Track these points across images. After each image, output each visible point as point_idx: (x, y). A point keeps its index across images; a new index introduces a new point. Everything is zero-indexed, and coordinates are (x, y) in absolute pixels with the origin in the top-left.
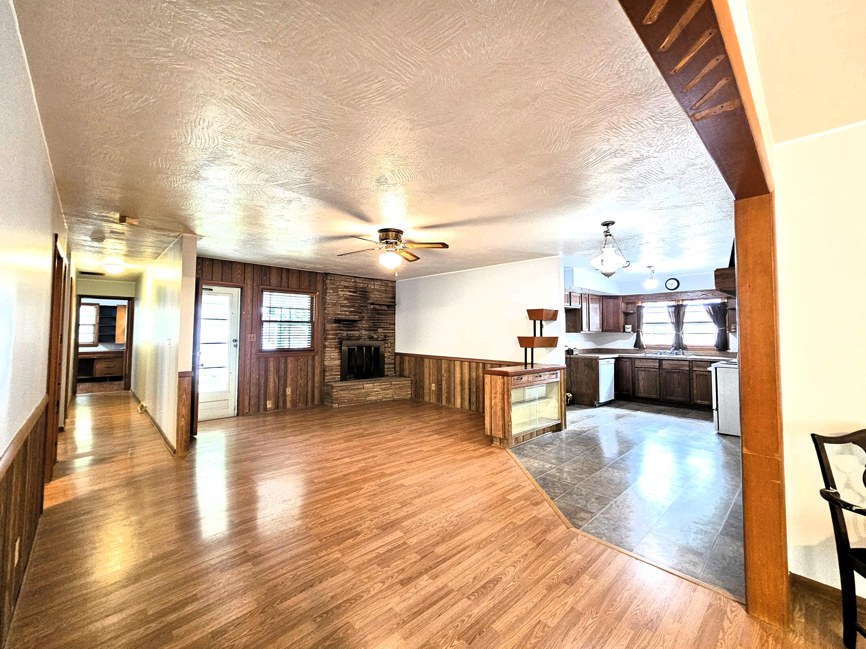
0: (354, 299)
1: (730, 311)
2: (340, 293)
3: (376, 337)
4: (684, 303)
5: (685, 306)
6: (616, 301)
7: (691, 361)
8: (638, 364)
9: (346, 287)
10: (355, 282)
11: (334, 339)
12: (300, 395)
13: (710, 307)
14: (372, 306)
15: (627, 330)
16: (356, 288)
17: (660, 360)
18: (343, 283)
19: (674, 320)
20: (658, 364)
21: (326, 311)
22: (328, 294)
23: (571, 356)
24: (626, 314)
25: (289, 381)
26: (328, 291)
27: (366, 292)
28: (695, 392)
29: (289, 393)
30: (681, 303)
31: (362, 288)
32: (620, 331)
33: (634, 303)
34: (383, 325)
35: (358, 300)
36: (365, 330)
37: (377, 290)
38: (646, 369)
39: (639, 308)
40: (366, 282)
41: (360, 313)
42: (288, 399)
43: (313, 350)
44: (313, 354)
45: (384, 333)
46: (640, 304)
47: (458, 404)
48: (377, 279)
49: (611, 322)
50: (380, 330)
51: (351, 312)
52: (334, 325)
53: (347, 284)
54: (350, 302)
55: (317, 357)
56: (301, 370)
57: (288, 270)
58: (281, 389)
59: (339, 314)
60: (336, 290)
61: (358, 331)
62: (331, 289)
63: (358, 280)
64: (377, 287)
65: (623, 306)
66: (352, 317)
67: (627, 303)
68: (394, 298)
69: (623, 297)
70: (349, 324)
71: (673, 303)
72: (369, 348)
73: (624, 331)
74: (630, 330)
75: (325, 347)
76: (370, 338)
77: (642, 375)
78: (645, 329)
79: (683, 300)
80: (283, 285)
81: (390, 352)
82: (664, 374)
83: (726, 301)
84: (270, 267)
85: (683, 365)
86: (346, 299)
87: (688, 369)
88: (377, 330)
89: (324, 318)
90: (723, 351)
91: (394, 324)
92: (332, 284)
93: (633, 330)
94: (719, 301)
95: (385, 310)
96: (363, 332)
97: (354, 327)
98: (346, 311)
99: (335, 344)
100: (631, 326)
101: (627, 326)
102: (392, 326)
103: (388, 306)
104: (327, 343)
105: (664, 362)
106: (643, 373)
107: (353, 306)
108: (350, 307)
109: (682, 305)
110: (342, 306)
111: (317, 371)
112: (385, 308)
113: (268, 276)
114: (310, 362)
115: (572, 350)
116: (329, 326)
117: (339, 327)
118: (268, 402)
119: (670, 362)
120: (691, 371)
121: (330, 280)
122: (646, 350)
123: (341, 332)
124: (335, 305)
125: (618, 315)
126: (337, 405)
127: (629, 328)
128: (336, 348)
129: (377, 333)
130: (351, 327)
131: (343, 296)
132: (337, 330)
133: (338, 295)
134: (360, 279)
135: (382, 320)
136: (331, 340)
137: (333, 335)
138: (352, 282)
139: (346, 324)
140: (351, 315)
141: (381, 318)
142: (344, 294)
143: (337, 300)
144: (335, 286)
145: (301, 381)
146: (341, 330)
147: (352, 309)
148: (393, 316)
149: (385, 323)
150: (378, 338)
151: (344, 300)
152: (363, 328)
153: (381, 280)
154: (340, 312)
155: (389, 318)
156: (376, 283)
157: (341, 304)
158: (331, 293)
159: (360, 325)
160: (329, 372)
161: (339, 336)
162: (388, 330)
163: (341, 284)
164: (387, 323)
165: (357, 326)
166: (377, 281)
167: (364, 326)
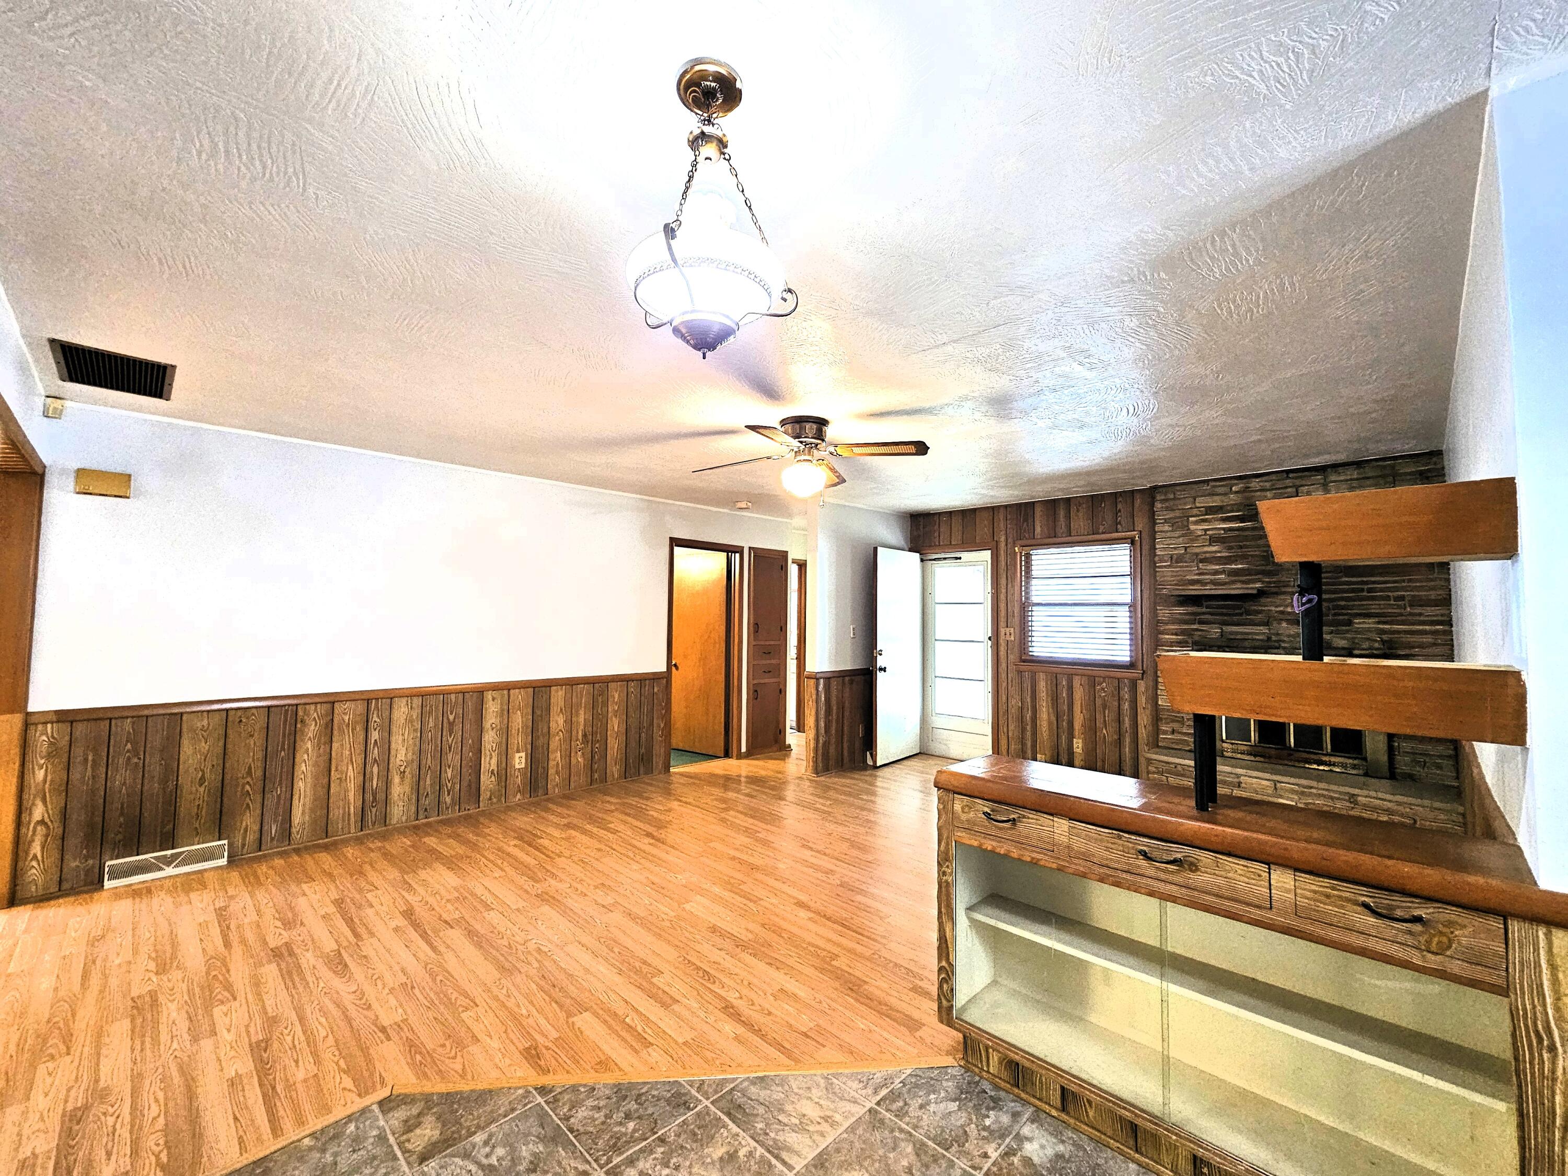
0: (1246, 538)
2: (1192, 527)
9: (1210, 510)
10: (1246, 489)
16: (1248, 505)
18: (1202, 502)
21: (1157, 578)
22: (1159, 536)
26: (1158, 528)
40: (1288, 482)
41: (1270, 573)
43: (1133, 667)
44: (1133, 677)
45: (1383, 632)
48: (1335, 467)
51: (1234, 573)
52: (1181, 610)
53: (1215, 502)
54: (1230, 548)
56: (1104, 707)
59: (1194, 582)
60: (1180, 524)
61: (1267, 624)
62: (1166, 521)
63: (1255, 483)
66: (1236, 589)
70: (1234, 608)
80: (1060, 532)
84: (1032, 504)
86: (1213, 540)
88: (1350, 623)
89: (1155, 594)
92: (1167, 509)
97: (1248, 613)
98: (1216, 572)
102: (1428, 610)
107: (1243, 558)
108: (1228, 560)
110: (1202, 561)
111: (1144, 719)
113: (1030, 521)
114: (1125, 694)
116: (1164, 613)
117: (1194, 614)
121: (1162, 501)
123: (1204, 627)
124: (1178, 559)
129: (1347, 632)
130: (1241, 614)
131: (1205, 534)
132: (1186, 623)
133: (1188, 533)
134: (1264, 478)
135: (1370, 590)
136: (1172, 646)
137: (1176, 634)
138: (1236, 492)
139: (1219, 607)
140: (1234, 582)
141: (1367, 583)
142: (1206, 530)
143: (1186, 548)
144: (1177, 513)
145: (1104, 731)
146: (1201, 622)
147: (1240, 566)
148: (1435, 575)
149: (1388, 598)
150: (1354, 649)
151: (1210, 545)
152: (1281, 616)
153: (1358, 464)
154: (1196, 577)
155: (1410, 581)
156: (1333, 478)
157: (1197, 554)
158: (1167, 532)
159: (1273, 608)
160: (1168, 723)
161: (1196, 638)
162: (1403, 623)
163: (1198, 505)
164: (1402, 598)
165: (1260, 612)
166: (1340, 469)
167: (1288, 610)
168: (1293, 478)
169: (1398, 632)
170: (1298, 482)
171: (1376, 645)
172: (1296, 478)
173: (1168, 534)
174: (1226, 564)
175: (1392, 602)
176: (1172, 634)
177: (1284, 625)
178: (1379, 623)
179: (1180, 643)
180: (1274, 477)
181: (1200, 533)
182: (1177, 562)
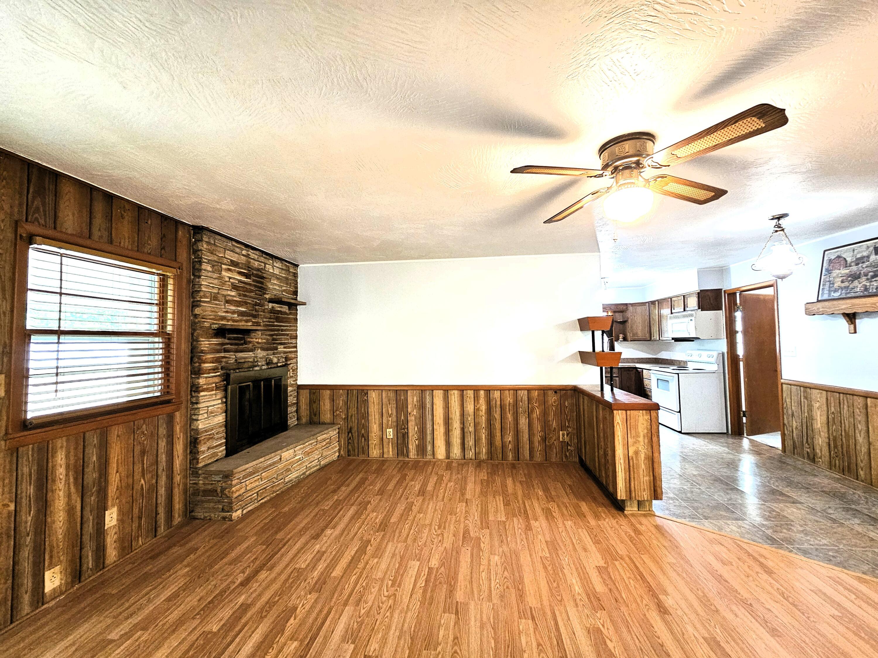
0: (246, 290)
2: (224, 273)
3: (275, 360)
9: (234, 263)
10: (247, 256)
11: (215, 370)
12: (140, 518)
14: (271, 305)
16: (248, 267)
18: (230, 255)
21: (197, 311)
22: (204, 273)
25: (112, 490)
26: (205, 266)
27: (263, 278)
29: (114, 522)
31: (258, 270)
34: (283, 339)
35: (251, 291)
36: (263, 349)
37: (276, 276)
40: (262, 259)
41: (255, 316)
42: (111, 540)
43: (168, 402)
44: (168, 409)
45: (285, 352)
47: (441, 453)
48: (276, 258)
50: (281, 348)
51: (241, 314)
52: (215, 341)
53: (235, 258)
54: (240, 295)
55: (177, 414)
56: (143, 453)
57: (109, 197)
58: (90, 518)
59: (223, 318)
60: (217, 266)
61: (251, 350)
62: (209, 262)
63: (251, 252)
64: (277, 271)
66: (243, 325)
68: (296, 292)
70: (238, 339)
72: (267, 380)
75: (195, 389)
76: (268, 364)
80: (96, 234)
81: (292, 385)
84: (56, 176)
86: (234, 287)
88: (276, 349)
89: (194, 326)
91: (296, 337)
92: (210, 252)
95: (285, 313)
96: (260, 353)
97: (246, 343)
98: (233, 312)
99: (217, 380)
102: (293, 341)
103: (290, 306)
104: (202, 381)
107: (244, 304)
108: (239, 304)
110: (227, 302)
111: (179, 448)
112: (286, 309)
113: (50, 199)
114: (163, 431)
117: (223, 344)
118: (48, 575)
121: (208, 243)
123: (227, 355)
124: (215, 297)
126: (239, 512)
128: (217, 388)
129: (276, 353)
130: (242, 344)
131: (229, 281)
132: (219, 351)
133: (220, 278)
134: (255, 252)
135: (282, 330)
136: (209, 373)
137: (213, 363)
138: (243, 255)
139: (235, 339)
140: (241, 321)
141: (281, 326)
142: (230, 278)
143: (219, 289)
144: (215, 258)
145: (143, 482)
146: (226, 351)
147: (243, 309)
148: (295, 324)
149: (286, 335)
150: (278, 363)
151: (231, 290)
152: (258, 345)
153: (281, 260)
154: (224, 314)
155: (290, 326)
156: (275, 264)
157: (225, 296)
158: (208, 271)
159: (254, 340)
160: (205, 443)
161: (223, 364)
162: (289, 348)
163: (226, 256)
164: (289, 335)
165: (250, 342)
166: (277, 260)
167: (260, 341)
168: (264, 257)
169: (288, 352)
170: (266, 261)
173: (209, 274)
174: (238, 306)
175: (286, 337)
176: (210, 363)
177: (259, 351)
178: (284, 348)
179: (214, 369)
180: (258, 253)
181: (227, 279)
182: (214, 300)
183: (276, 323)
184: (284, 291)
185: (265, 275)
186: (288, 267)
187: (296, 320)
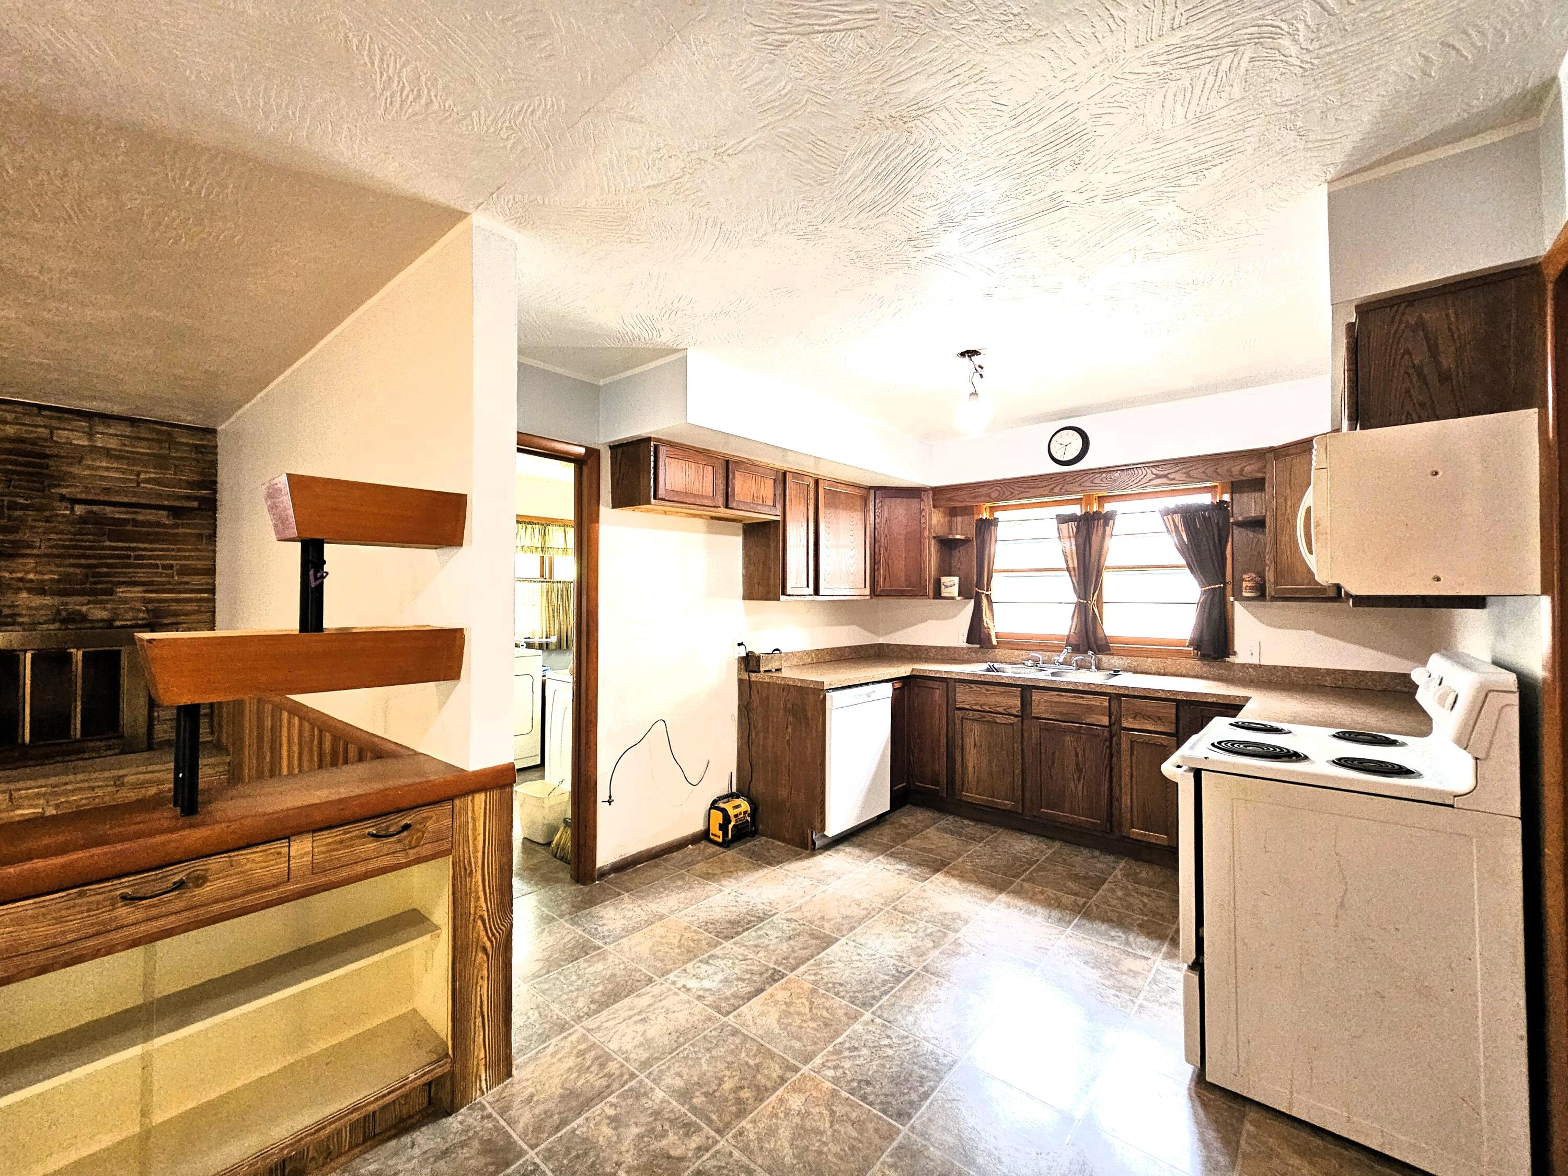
1: (1237, 530)
3: (102, 614)
4: (1108, 507)
5: (1108, 518)
6: (914, 504)
7: (1117, 697)
8: (964, 698)
13: (1177, 518)
14: (79, 510)
15: (945, 592)
17: (1026, 690)
19: (1074, 563)
20: (1019, 703)
23: (754, 677)
24: (947, 545)
27: (47, 456)
28: (1126, 800)
30: (1095, 509)
31: (20, 441)
32: (924, 595)
33: (967, 511)
34: (141, 575)
36: (39, 590)
37: (108, 453)
38: (985, 716)
39: (985, 527)
40: (39, 421)
45: (151, 601)
46: (985, 515)
48: (105, 417)
49: (899, 566)
50: (130, 592)
65: (936, 520)
67: (953, 512)
68: (210, 483)
69: (938, 492)
71: (1076, 510)
73: (938, 595)
74: (954, 591)
76: (64, 621)
77: (973, 735)
78: (999, 587)
79: (1102, 500)
82: (1035, 734)
83: (1226, 497)
85: (1090, 709)
87: (1105, 721)
88: (112, 592)
90: (1215, 659)
91: (211, 571)
93: (965, 592)
94: (1206, 499)
95: (156, 525)
100: (956, 580)
101: (945, 580)
102: (196, 579)
103: (176, 512)
105: (1036, 696)
106: (977, 727)
109: (1096, 516)
112: (163, 517)
115: (758, 658)
119: (1053, 697)
120: (1114, 729)
122: (999, 653)
125: (920, 542)
127: (951, 586)
129: (107, 602)
135: (137, 557)
141: (134, 549)
148: (203, 546)
149: (157, 566)
150: (114, 620)
152: (21, 585)
153: (132, 422)
155: (179, 550)
156: (100, 429)
162: (172, 592)
164: (171, 567)
166: (111, 422)
167: (31, 576)
168: (45, 416)
169: (166, 601)
170: (55, 423)
171: (141, 615)
172: (51, 418)
175: (160, 570)
177: (24, 595)
178: (145, 592)
180: (19, 409)
183: (108, 543)
184: (147, 481)
185: (48, 451)
186: (169, 434)
187: (212, 537)
